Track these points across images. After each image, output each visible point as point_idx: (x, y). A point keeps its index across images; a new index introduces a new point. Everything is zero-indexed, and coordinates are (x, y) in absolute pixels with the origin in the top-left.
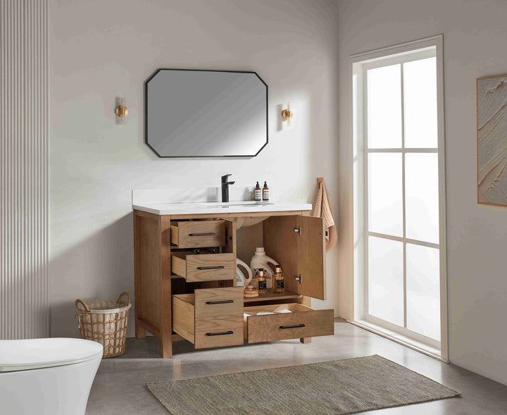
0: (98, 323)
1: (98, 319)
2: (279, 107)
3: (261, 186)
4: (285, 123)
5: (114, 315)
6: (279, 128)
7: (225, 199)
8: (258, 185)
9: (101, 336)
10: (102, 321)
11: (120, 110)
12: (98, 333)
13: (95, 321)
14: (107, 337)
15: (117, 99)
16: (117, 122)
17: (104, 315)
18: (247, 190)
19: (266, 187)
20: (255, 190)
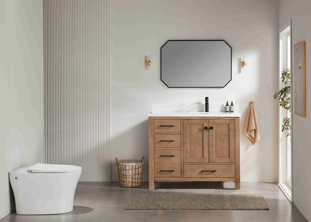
0: (123, 170)
1: (123, 168)
2: (240, 59)
3: (230, 104)
4: (242, 69)
5: (131, 166)
6: (239, 71)
7: (207, 110)
8: (227, 105)
9: (125, 176)
10: (125, 168)
11: (147, 63)
12: (124, 175)
13: (122, 168)
14: (128, 177)
15: (146, 57)
16: (146, 69)
17: (126, 166)
18: (223, 106)
19: (232, 104)
20: (226, 106)
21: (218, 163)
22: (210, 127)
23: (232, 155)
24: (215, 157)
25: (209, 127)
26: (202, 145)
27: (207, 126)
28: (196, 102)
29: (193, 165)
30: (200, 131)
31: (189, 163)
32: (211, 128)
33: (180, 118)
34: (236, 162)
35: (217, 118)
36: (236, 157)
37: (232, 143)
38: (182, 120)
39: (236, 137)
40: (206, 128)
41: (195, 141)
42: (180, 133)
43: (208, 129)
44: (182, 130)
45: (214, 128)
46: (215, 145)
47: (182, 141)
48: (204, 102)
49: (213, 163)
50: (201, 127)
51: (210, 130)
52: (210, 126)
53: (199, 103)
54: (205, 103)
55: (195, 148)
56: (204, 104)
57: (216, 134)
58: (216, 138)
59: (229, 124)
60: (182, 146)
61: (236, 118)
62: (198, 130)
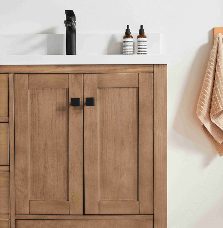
3: (135, 32)
7: (71, 50)
8: (128, 34)
19: (142, 34)
20: (125, 37)
21: (109, 217)
22: (87, 99)
23: (145, 192)
24: (99, 196)
25: (85, 97)
26: (65, 157)
27: (78, 95)
28: (40, 27)
29: (41, 222)
30: (61, 112)
31: (32, 217)
32: (90, 102)
33: (6, 70)
34: (156, 215)
35: (106, 69)
36: (156, 197)
37: (146, 150)
38: (11, 76)
39: (157, 131)
40: (75, 102)
41: (46, 144)
42: (6, 120)
43: (81, 103)
44: (11, 109)
45: (98, 102)
46: (101, 158)
47: (12, 145)
48: (62, 30)
49: (95, 218)
50: (62, 99)
51: (87, 109)
52: (87, 95)
53: (49, 33)
54: (64, 33)
55: (45, 168)
56: (62, 35)
57: (103, 122)
58: (102, 135)
59: (138, 89)
60: (12, 159)
61: (156, 70)
62: (54, 108)
